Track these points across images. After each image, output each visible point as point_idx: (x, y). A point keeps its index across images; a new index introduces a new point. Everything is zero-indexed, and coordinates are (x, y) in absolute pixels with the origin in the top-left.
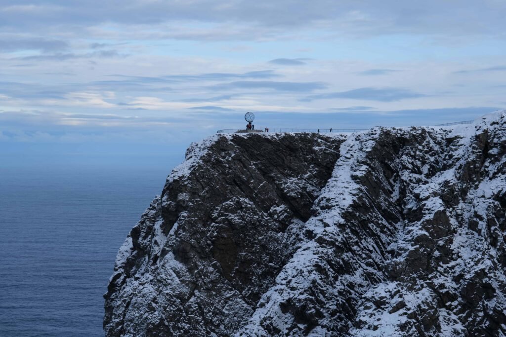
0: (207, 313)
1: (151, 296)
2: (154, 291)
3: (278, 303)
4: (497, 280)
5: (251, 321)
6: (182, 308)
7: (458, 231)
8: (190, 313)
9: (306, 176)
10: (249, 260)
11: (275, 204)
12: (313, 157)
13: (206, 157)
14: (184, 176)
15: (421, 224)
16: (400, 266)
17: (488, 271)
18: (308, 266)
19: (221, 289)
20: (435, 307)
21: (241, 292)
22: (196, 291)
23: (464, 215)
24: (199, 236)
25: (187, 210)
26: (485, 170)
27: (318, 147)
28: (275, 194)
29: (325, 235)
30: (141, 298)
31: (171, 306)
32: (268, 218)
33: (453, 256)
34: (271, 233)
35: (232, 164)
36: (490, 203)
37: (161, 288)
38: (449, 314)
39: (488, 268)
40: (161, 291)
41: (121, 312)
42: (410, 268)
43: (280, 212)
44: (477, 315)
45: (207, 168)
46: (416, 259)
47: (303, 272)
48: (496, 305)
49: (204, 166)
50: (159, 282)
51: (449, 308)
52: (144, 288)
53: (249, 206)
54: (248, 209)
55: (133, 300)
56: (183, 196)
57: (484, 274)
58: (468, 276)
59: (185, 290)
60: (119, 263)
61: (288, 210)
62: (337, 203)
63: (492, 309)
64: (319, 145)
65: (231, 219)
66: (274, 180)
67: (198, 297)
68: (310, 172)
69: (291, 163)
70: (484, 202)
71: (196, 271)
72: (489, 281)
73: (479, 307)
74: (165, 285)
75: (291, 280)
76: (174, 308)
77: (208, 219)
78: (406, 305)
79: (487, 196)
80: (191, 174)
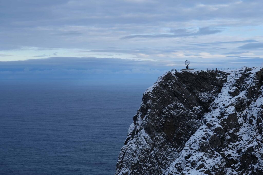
0: (159, 159)
1: (134, 150)
2: (135, 147)
3: (184, 156)
4: (259, 153)
5: (171, 165)
6: (147, 156)
7: (243, 125)
8: (151, 158)
9: (212, 92)
10: (181, 133)
11: (196, 105)
12: (216, 82)
13: (160, 83)
14: (150, 92)
15: (220, 121)
16: (206, 144)
17: (255, 148)
18: (200, 138)
19: (166, 147)
20: (223, 167)
21: (177, 149)
22: (154, 148)
23: (247, 116)
24: (156, 121)
25: (151, 109)
26: (260, 91)
27: (218, 77)
28: (195, 101)
29: (211, 122)
30: (130, 151)
31: (142, 155)
32: (192, 112)
33: (238, 139)
34: (193, 120)
35: (173, 86)
36: (259, 110)
37: (138, 146)
38: (233, 171)
39: (254, 146)
40: (138, 147)
41: (121, 157)
42: (211, 145)
43: (198, 109)
44: (248, 172)
45: (161, 88)
46: (214, 141)
47: (197, 141)
48: (258, 167)
49: (159, 87)
50: (138, 143)
51: (233, 168)
52: (131, 146)
53: (181, 106)
54: (180, 108)
55: (127, 151)
56: (149, 102)
57: (253, 149)
58: (243, 151)
59: (149, 147)
60: (129, 133)
61: (202, 109)
62: (219, 106)
63: (256, 169)
64: (219, 76)
65: (172, 113)
66: (195, 94)
67: (155, 151)
68: (214, 89)
69: (204, 85)
70: (257, 109)
71: (154, 138)
72: (255, 153)
73: (249, 168)
74: (140, 145)
75: (191, 145)
76: (144, 156)
77: (160, 113)
78: (205, 166)
79: (259, 106)
80: (153, 91)
